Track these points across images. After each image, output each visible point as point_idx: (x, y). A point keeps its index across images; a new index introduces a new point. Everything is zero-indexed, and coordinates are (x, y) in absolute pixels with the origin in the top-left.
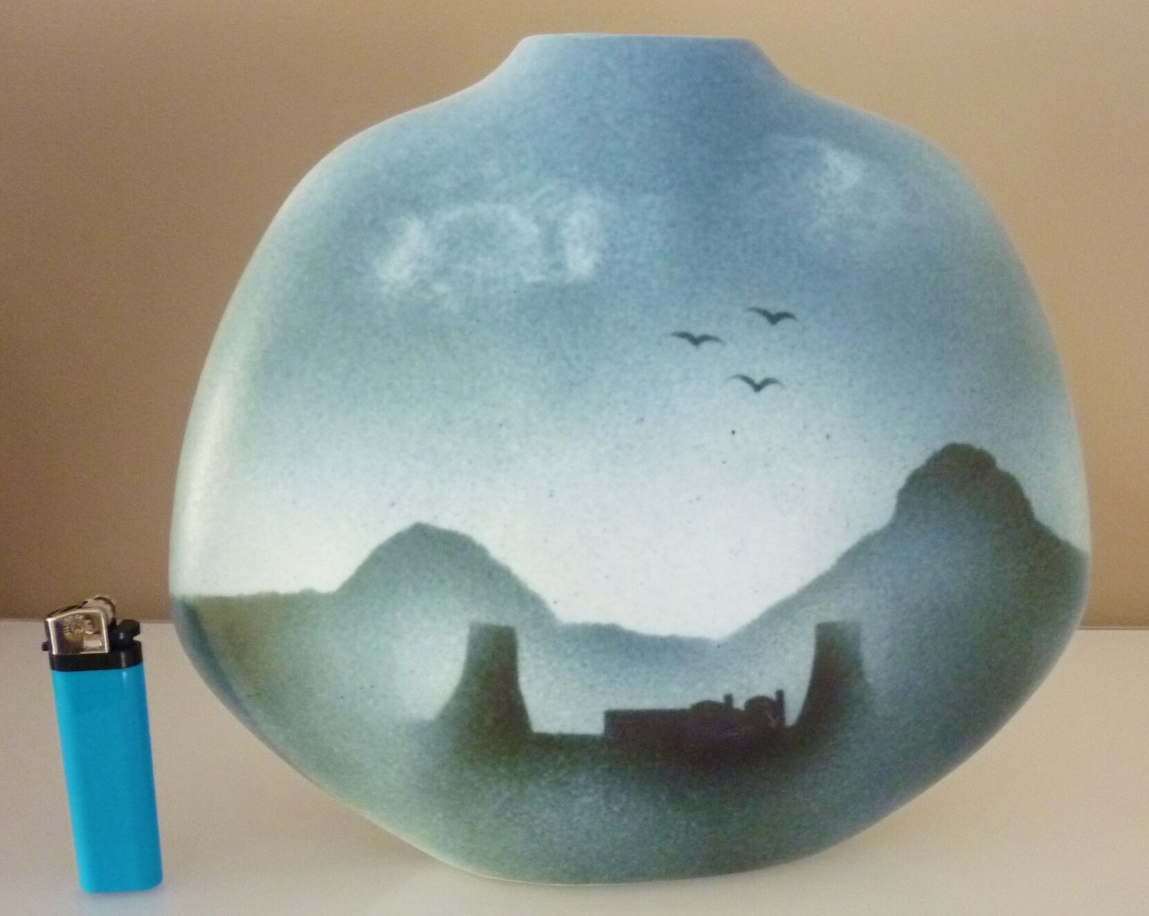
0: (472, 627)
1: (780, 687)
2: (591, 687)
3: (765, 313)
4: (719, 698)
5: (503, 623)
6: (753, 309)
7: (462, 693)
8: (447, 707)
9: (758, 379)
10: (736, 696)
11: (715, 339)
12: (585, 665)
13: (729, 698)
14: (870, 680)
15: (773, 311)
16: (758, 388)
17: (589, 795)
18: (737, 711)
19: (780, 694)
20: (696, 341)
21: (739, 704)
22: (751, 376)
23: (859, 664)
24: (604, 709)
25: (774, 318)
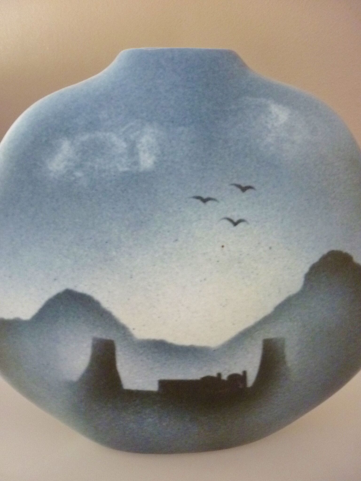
0: (95, 339)
1: (245, 369)
2: (152, 369)
3: (239, 186)
4: (214, 374)
5: (108, 338)
6: (232, 185)
7: (89, 370)
8: (83, 376)
9: (235, 220)
10: (223, 374)
11: (214, 200)
12: (148, 359)
13: (219, 375)
14: (289, 365)
15: (243, 185)
16: (235, 224)
17: (151, 418)
18: (224, 381)
19: (245, 373)
20: (205, 201)
21: (225, 377)
22: (232, 218)
23: (284, 357)
24: (159, 379)
25: (244, 189)
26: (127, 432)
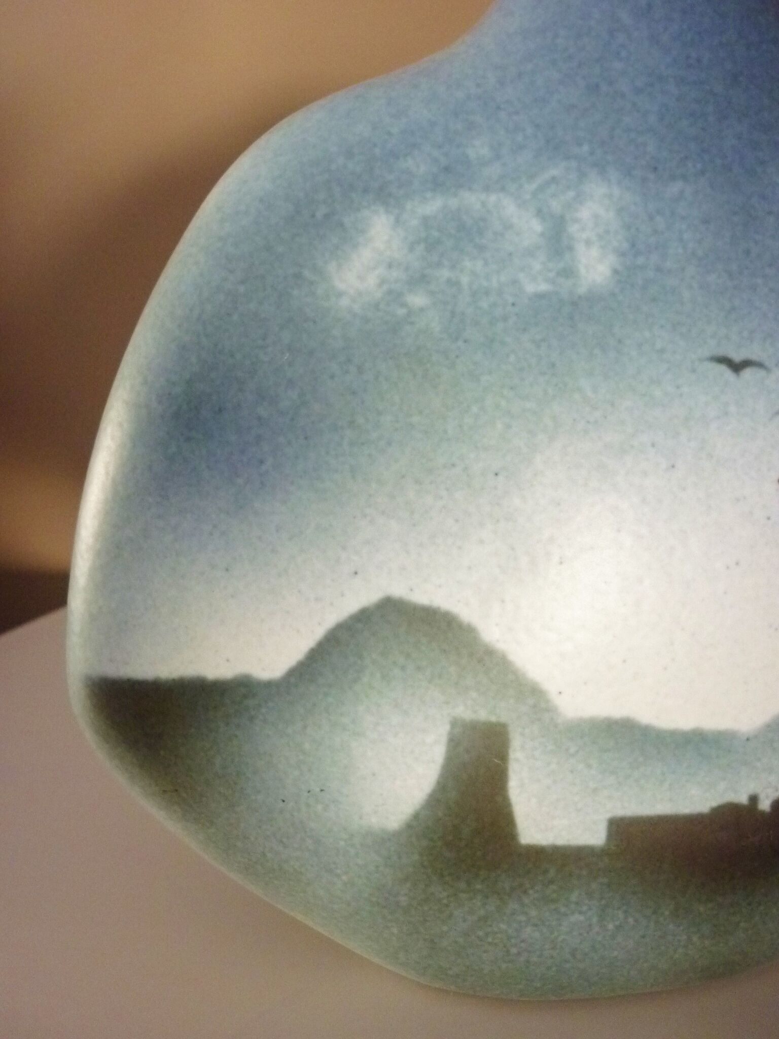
0: (454, 723)
2: (595, 790)
4: (742, 799)
5: (493, 719)
7: (435, 799)
8: (416, 816)
10: (762, 797)
11: (759, 365)
12: (589, 766)
13: (754, 799)
17: (581, 913)
18: (762, 813)
20: (737, 367)
21: (765, 805)
24: (609, 815)
26: (514, 950)
